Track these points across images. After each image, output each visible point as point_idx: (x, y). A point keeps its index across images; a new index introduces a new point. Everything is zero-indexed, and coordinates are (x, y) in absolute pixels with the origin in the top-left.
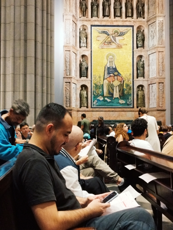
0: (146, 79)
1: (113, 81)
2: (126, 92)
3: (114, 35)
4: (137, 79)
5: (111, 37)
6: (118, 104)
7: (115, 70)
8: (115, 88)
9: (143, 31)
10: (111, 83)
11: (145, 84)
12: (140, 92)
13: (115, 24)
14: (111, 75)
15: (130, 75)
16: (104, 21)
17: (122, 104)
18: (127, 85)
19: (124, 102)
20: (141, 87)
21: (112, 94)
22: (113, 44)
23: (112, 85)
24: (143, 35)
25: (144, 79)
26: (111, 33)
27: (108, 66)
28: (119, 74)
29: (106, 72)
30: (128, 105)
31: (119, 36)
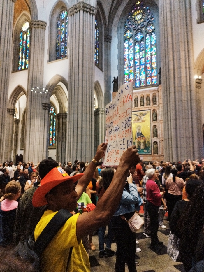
0: (158, 138)
1: (140, 140)
2: (147, 146)
3: (140, 116)
4: (153, 138)
5: (139, 117)
6: (143, 152)
7: (141, 134)
8: (141, 144)
9: (157, 111)
10: (139, 141)
11: (158, 141)
12: (155, 146)
13: (141, 110)
14: (139, 136)
15: (149, 136)
16: (135, 109)
17: (146, 152)
18: (148, 142)
19: (146, 151)
20: (156, 143)
21: (140, 147)
22: (140, 120)
23: (140, 142)
24: (156, 114)
25: (157, 138)
26: (139, 115)
27: (138, 132)
28: (143, 136)
29: (136, 135)
30: (149, 152)
31: (143, 115)
